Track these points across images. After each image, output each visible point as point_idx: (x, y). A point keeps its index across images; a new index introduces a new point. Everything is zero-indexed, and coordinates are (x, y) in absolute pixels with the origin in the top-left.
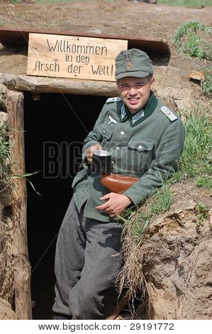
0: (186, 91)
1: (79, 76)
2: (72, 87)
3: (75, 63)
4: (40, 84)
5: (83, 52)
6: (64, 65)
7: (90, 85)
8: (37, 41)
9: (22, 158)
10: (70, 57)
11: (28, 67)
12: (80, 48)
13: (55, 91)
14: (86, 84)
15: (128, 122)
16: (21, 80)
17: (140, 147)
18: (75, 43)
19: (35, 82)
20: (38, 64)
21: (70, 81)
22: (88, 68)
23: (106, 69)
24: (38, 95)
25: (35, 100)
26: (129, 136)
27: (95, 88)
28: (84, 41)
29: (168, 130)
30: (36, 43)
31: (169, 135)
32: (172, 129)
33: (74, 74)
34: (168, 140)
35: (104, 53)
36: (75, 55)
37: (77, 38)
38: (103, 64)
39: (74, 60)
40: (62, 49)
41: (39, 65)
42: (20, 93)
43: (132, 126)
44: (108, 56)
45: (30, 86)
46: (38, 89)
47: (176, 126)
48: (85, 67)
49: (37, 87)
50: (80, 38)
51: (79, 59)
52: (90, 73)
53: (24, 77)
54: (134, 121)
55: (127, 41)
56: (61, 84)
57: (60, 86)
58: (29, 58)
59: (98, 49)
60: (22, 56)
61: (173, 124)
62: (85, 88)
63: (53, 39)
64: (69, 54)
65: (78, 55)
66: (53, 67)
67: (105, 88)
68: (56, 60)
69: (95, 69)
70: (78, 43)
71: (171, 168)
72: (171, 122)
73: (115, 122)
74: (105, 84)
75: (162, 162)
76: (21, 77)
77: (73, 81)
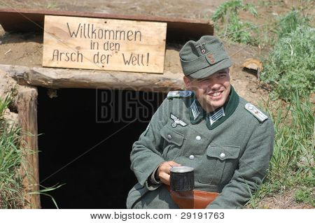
0: (240, 83)
1: (107, 67)
2: (99, 81)
3: (102, 52)
4: (59, 77)
5: (112, 37)
6: (88, 53)
7: (121, 77)
8: (55, 25)
9: (36, 170)
10: (96, 45)
11: (44, 57)
12: (107, 33)
13: (77, 86)
14: (116, 77)
15: (203, 123)
16: (35, 73)
17: (223, 155)
18: (102, 27)
19: (53, 75)
20: (56, 54)
21: (96, 73)
22: (119, 57)
23: (140, 58)
24: (54, 91)
25: (51, 97)
26: (207, 142)
27: (127, 81)
28: (114, 24)
29: (256, 132)
30: (53, 28)
31: (258, 139)
32: (262, 131)
33: (101, 65)
34: (256, 145)
35: (138, 38)
36: (101, 42)
37: (104, 20)
38: (136, 52)
39: (101, 47)
40: (86, 34)
41: (58, 55)
42: (34, 89)
43: (210, 128)
44: (143, 41)
45: (46, 80)
46: (56, 84)
47: (266, 128)
48: (115, 56)
49: (55, 81)
50: (108, 21)
51: (107, 46)
52: (121, 62)
53: (39, 70)
54: (212, 122)
55: (166, 24)
56: (85, 77)
57: (83, 79)
58: (44, 45)
59: (130, 33)
60: (34, 44)
61: (263, 125)
62: (114, 81)
63: (74, 22)
64: (94, 40)
65: (106, 41)
66: (75, 57)
67: (140, 81)
68: (78, 48)
69: (127, 58)
70: (106, 27)
71: (258, 179)
72: (260, 122)
73: (184, 124)
74: (140, 76)
75: (248, 172)
76: (35, 69)
77: (100, 73)
